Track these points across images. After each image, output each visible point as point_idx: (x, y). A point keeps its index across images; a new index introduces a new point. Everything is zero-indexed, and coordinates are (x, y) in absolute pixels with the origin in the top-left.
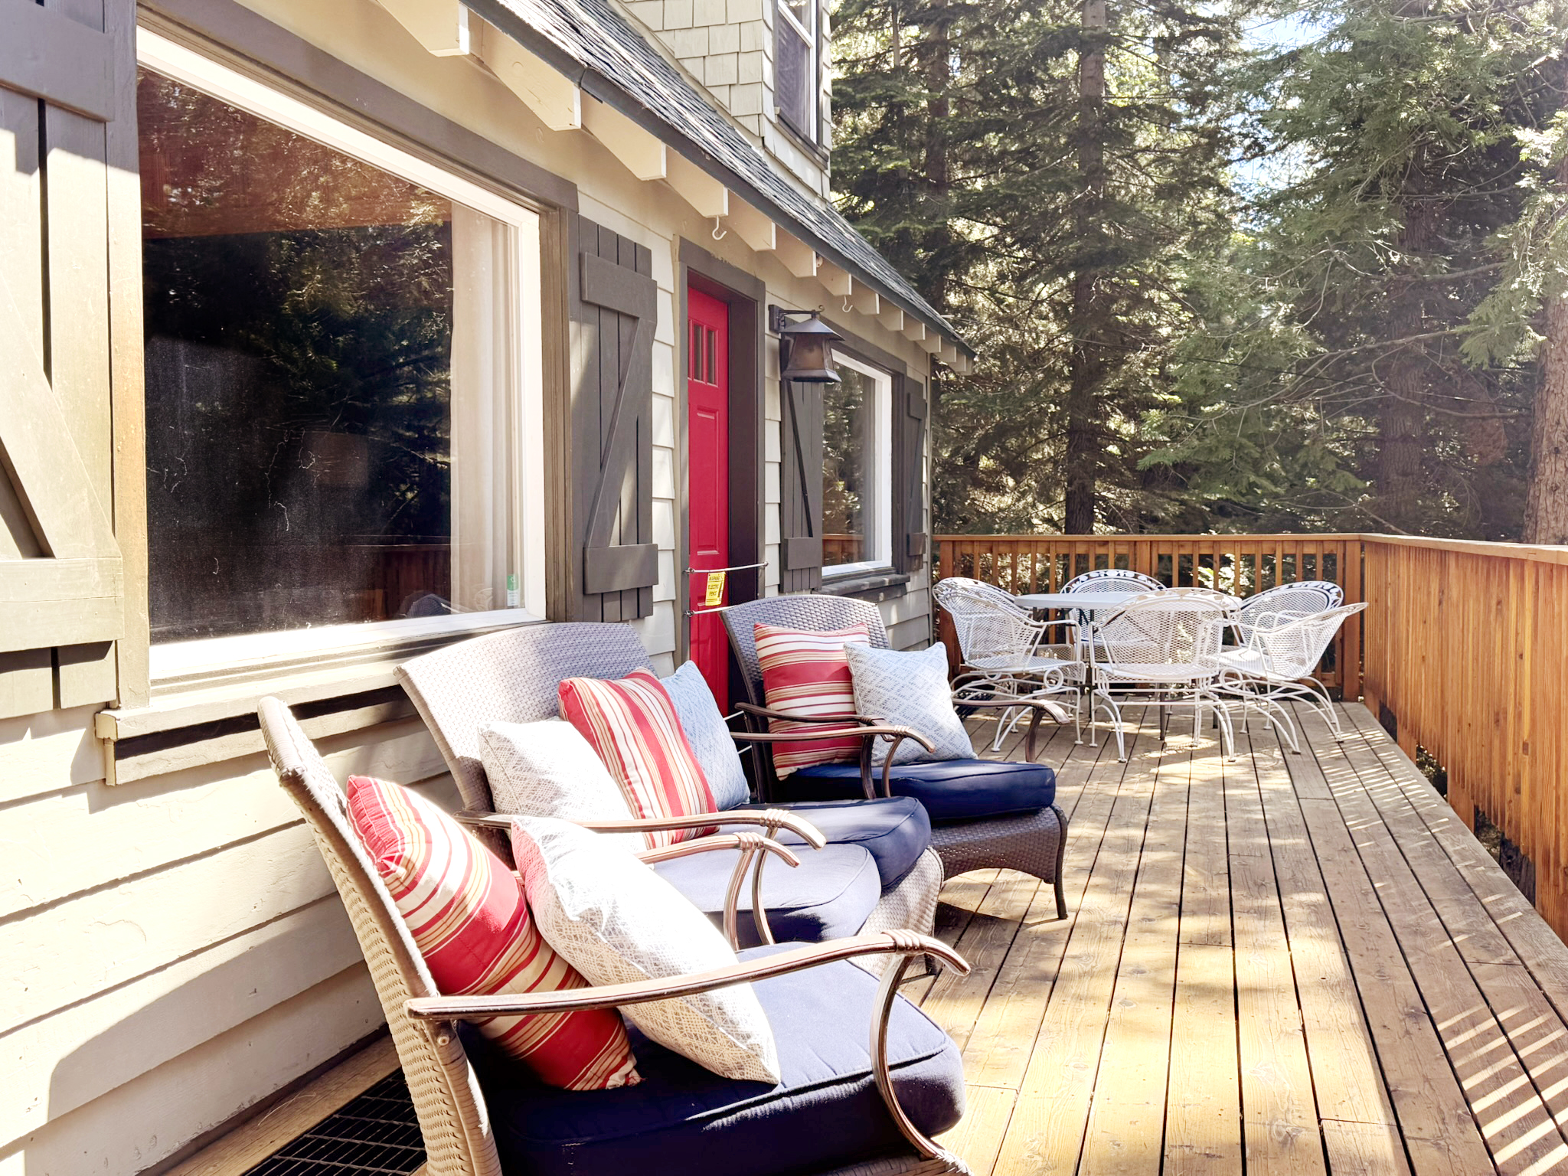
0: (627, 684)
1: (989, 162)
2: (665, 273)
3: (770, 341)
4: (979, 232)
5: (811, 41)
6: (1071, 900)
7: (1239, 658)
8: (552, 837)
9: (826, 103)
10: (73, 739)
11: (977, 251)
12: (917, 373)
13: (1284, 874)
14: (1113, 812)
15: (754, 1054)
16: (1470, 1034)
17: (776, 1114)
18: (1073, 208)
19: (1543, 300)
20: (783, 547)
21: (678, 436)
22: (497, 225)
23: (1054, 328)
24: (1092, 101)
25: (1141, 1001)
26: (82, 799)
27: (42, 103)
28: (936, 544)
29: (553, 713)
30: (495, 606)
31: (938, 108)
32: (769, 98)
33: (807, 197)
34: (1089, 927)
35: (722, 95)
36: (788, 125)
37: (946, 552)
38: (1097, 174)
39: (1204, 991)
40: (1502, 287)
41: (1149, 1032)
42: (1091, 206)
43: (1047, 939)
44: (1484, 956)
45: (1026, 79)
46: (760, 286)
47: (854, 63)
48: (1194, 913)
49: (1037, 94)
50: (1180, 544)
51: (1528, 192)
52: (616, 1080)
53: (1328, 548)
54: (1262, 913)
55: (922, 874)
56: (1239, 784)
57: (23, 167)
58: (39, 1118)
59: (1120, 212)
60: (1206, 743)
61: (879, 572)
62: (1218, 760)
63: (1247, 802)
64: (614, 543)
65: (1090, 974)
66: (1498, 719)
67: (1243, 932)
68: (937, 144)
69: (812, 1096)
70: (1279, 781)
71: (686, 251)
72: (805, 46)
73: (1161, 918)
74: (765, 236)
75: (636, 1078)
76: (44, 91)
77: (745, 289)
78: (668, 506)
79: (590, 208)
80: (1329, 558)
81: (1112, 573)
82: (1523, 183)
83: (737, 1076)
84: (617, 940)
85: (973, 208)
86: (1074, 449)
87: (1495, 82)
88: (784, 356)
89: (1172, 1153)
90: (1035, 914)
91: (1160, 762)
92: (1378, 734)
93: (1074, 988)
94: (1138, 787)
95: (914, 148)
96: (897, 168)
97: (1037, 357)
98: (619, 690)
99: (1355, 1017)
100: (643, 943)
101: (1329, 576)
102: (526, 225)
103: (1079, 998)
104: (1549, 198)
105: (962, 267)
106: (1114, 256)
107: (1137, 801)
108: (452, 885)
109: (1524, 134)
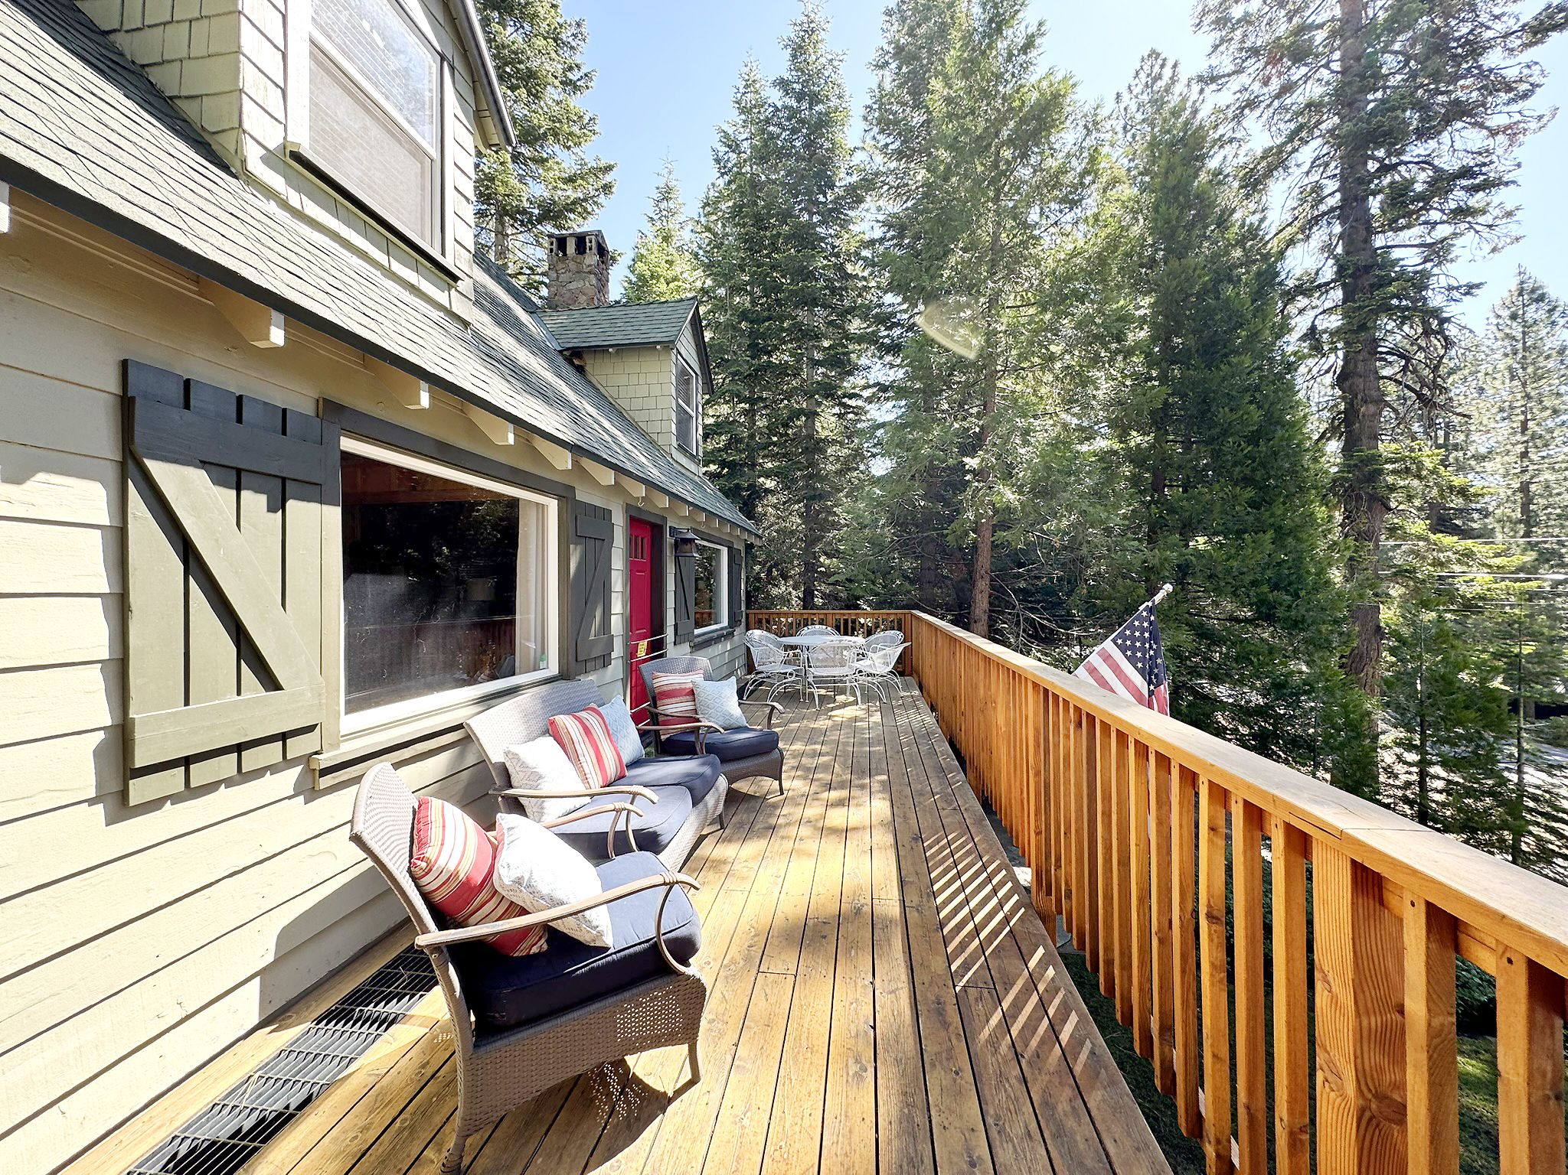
0: (583, 714)
1: (774, 457)
2: (619, 520)
3: (669, 540)
4: (770, 484)
5: (694, 415)
6: (786, 785)
7: (863, 665)
8: (512, 828)
9: (700, 438)
10: (297, 770)
11: (768, 491)
12: (740, 546)
13: (873, 766)
14: (812, 736)
15: (600, 934)
16: (937, 847)
17: (608, 963)
18: (803, 477)
19: (976, 522)
20: (676, 626)
21: (625, 586)
22: (541, 507)
23: (799, 521)
24: (810, 437)
25: (808, 838)
26: (301, 798)
27: (284, 480)
28: (747, 615)
29: (546, 733)
30: (535, 670)
31: (752, 436)
32: (674, 438)
33: (692, 476)
34: (793, 798)
35: (654, 437)
36: (683, 449)
37: (752, 618)
38: (812, 464)
39: (834, 831)
40: (959, 516)
41: (809, 855)
42: (810, 476)
43: (775, 806)
44: (945, 805)
45: (786, 426)
46: (665, 519)
47: (719, 417)
48: (835, 789)
49: (790, 432)
50: (844, 614)
51: (969, 481)
52: (535, 950)
53: (899, 616)
54: (862, 787)
55: (717, 789)
56: (862, 720)
57: (271, 509)
58: (270, 958)
59: (823, 479)
60: (852, 699)
61: (722, 629)
62: (854, 707)
63: (864, 729)
64: (592, 638)
65: (788, 824)
66: (954, 698)
67: (854, 798)
68: (752, 451)
69: (627, 952)
70: (877, 718)
71: (628, 507)
72: (691, 417)
73: (822, 792)
74: (665, 502)
75: (545, 947)
76: (284, 475)
77: (659, 522)
78: (620, 616)
79: (581, 496)
80: (899, 621)
81: (817, 627)
82: (966, 478)
83: (592, 944)
84: (531, 890)
85: (767, 475)
86: (807, 570)
87: (956, 440)
88: (676, 545)
89: (810, 923)
90: (771, 793)
91: (833, 709)
92: (917, 693)
93: (782, 832)
94: (822, 723)
95: (741, 451)
96: (734, 460)
97: (792, 532)
98: (578, 719)
99: (892, 841)
100: (544, 889)
101: (900, 629)
102: (552, 505)
103: (783, 838)
104: (976, 484)
105: (761, 499)
106: (820, 496)
107: (821, 730)
108: (452, 867)
109: (966, 460)
